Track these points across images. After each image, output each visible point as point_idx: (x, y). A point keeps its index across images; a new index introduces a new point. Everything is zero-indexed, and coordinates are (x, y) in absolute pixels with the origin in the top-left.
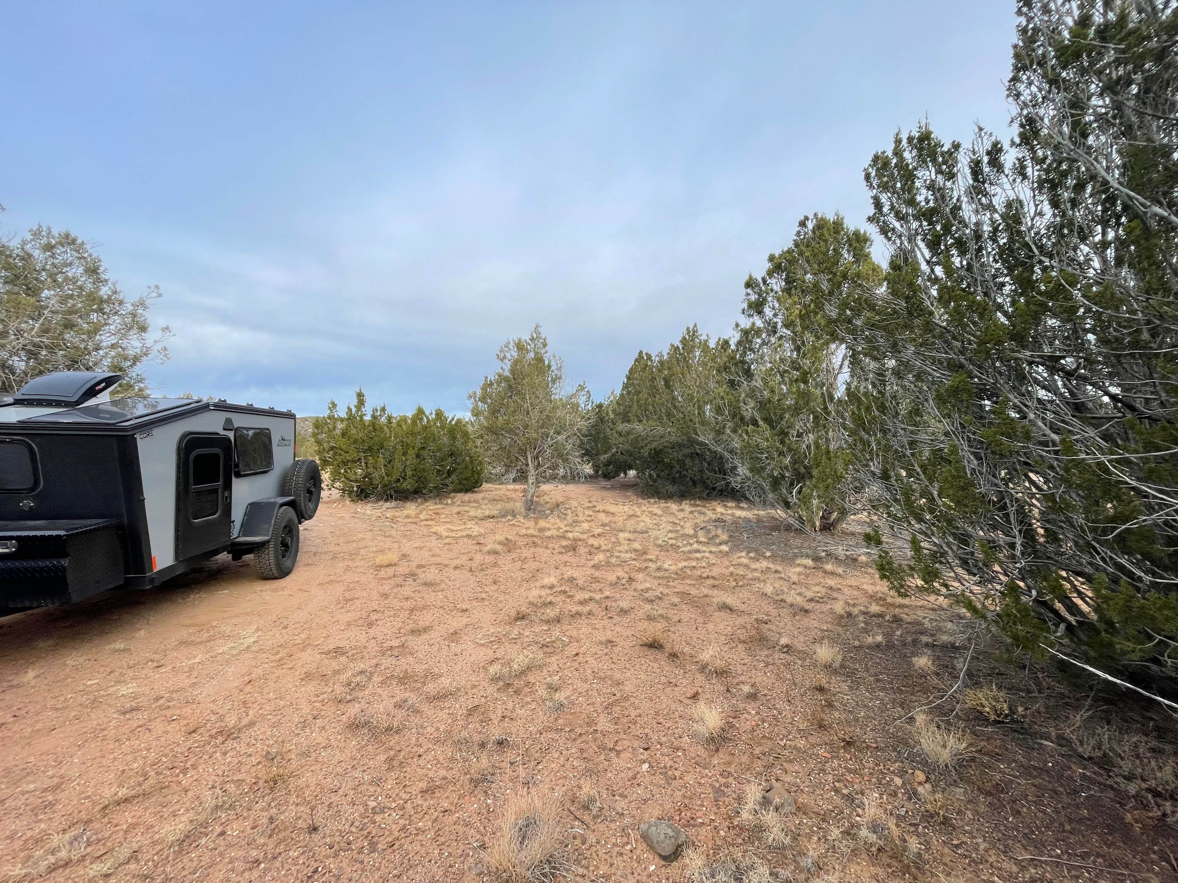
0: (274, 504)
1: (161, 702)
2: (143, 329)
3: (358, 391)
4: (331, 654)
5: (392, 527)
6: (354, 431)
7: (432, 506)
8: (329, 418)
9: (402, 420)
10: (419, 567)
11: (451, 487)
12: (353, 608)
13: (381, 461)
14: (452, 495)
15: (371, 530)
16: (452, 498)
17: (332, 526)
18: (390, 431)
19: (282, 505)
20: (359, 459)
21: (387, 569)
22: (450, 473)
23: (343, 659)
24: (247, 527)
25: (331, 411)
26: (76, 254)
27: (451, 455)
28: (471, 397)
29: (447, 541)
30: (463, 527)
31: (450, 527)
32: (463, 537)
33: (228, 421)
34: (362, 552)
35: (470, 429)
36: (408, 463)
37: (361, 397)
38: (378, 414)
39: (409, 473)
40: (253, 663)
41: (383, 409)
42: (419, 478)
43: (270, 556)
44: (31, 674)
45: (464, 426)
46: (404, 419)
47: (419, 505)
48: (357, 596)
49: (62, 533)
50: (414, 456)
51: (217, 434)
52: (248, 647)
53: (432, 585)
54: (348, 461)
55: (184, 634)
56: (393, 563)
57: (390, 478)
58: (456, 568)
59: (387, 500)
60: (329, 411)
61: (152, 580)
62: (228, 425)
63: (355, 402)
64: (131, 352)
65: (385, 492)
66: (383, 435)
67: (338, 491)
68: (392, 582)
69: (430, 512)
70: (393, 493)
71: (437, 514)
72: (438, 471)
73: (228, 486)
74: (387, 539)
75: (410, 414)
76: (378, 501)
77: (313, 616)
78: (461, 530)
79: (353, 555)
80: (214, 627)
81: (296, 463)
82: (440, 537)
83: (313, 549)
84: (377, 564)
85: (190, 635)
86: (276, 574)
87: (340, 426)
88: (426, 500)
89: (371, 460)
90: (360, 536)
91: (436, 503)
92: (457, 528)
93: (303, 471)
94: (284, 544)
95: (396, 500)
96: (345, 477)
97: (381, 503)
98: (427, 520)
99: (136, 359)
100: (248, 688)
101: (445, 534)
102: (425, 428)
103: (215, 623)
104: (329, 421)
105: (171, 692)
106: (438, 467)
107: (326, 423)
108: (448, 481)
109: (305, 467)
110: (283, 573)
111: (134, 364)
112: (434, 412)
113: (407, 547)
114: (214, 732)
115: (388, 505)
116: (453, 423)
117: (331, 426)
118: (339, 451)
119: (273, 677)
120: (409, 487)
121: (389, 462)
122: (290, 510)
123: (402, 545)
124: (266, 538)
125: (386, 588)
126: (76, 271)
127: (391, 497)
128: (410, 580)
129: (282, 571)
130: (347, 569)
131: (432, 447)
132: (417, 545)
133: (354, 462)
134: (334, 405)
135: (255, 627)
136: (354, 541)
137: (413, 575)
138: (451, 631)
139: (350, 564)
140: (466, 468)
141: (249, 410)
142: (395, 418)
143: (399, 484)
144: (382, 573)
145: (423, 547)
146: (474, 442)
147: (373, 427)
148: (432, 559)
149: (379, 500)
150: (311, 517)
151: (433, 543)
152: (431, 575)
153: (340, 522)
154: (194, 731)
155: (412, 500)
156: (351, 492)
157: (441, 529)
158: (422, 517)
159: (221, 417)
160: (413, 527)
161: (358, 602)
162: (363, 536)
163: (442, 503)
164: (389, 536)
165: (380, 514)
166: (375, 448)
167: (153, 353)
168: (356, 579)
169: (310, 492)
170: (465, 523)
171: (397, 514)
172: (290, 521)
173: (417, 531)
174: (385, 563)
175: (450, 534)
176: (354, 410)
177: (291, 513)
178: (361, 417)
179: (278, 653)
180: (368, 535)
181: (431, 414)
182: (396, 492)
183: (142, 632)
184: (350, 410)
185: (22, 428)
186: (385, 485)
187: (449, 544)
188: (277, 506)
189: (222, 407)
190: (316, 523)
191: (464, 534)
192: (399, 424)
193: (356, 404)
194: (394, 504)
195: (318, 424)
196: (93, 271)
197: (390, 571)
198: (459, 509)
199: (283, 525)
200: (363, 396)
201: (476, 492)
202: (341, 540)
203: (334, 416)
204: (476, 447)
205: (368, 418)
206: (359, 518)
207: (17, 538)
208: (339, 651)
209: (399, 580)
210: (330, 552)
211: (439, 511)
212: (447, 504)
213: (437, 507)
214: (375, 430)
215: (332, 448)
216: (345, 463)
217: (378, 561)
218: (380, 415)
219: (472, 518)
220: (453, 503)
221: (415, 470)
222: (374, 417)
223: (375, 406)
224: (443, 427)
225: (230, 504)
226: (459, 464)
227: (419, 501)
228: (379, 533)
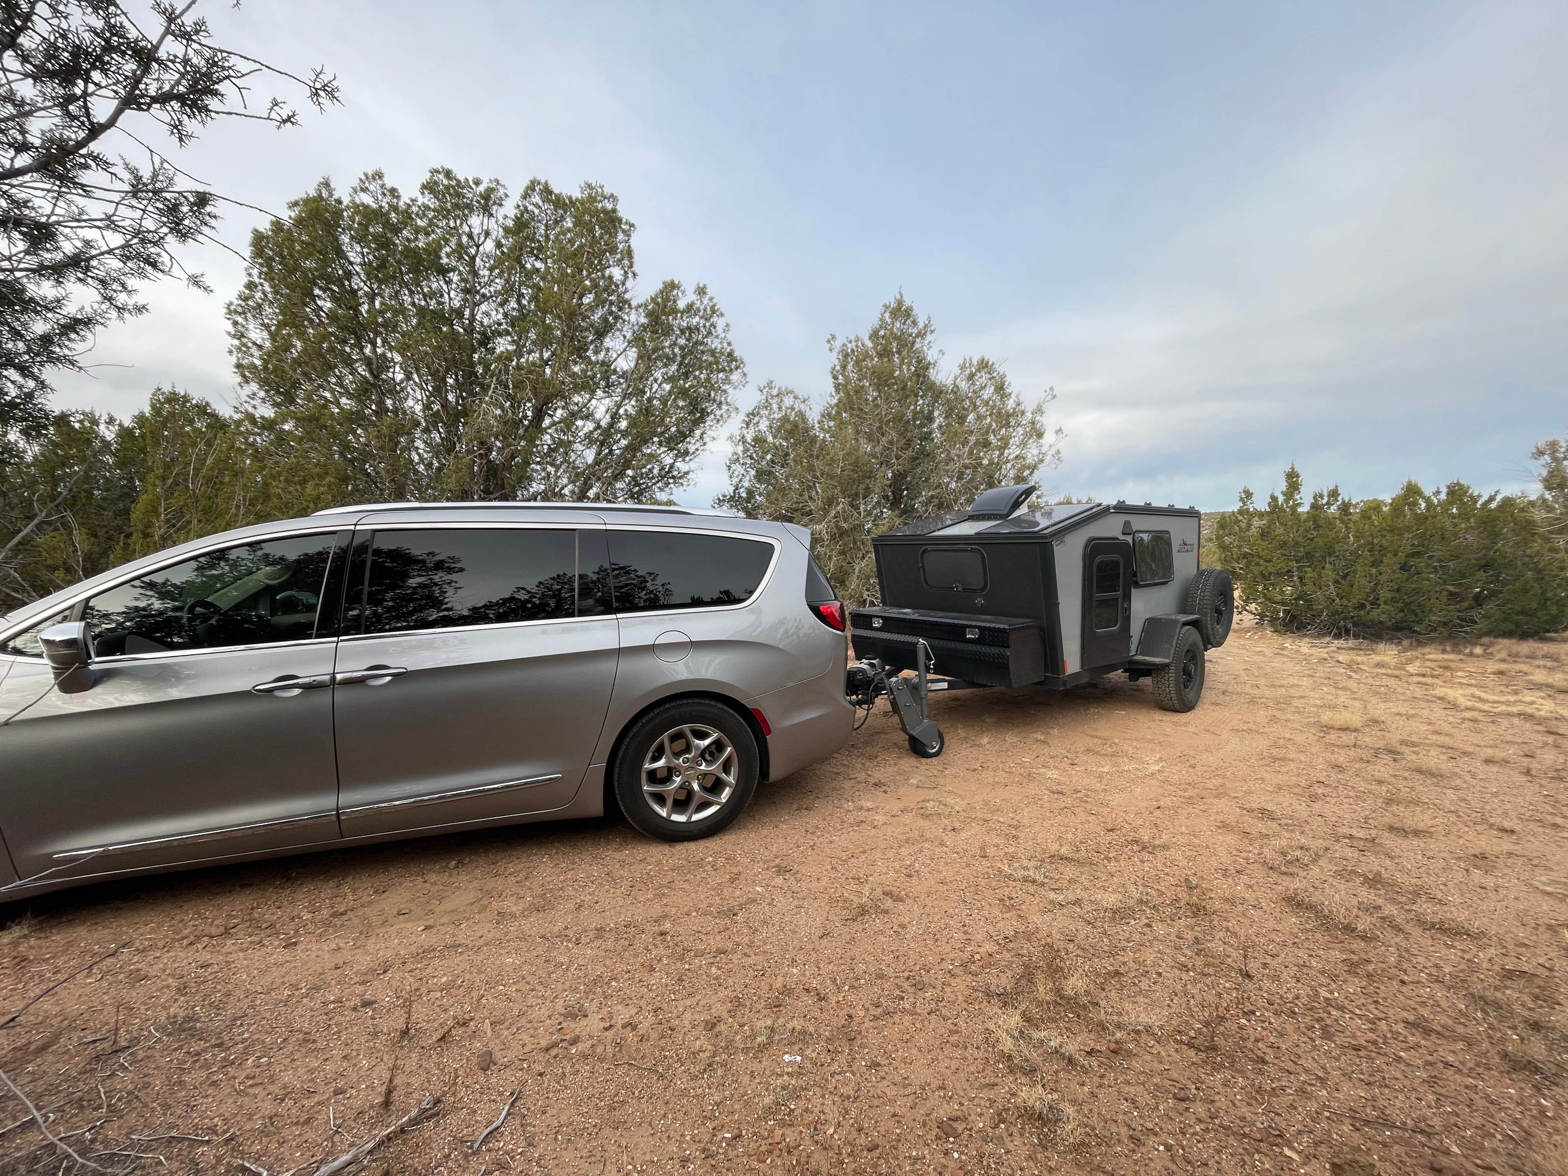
0: (1176, 621)
1: (1079, 795)
2: (1040, 435)
3: (1288, 469)
4: (1255, 813)
5: (1350, 677)
6: (1280, 530)
7: (1434, 655)
8: (1241, 512)
9: (1370, 508)
10: (1403, 742)
11: (1483, 625)
12: (1284, 769)
13: (1329, 574)
14: (1485, 640)
15: (1310, 676)
16: (1486, 646)
17: (1245, 661)
18: (1347, 528)
19: (1185, 624)
20: (1289, 571)
21: (1342, 734)
22: (1479, 600)
23: (1273, 825)
24: (1145, 645)
25: (1244, 503)
26: (988, 376)
27: (1486, 567)
28: (1541, 453)
29: (1468, 714)
30: (1512, 698)
31: (1477, 693)
32: (1510, 715)
33: (1127, 524)
34: (1295, 702)
35: (1539, 515)
36: (1383, 578)
37: (1292, 478)
38: (1324, 502)
39: (1384, 594)
40: (1160, 791)
41: (1334, 494)
42: (1406, 604)
43: (1170, 683)
44: (985, 740)
45: (1522, 510)
46: (1376, 507)
47: (1405, 650)
48: (1291, 756)
49: (1007, 627)
50: (1397, 566)
51: (1117, 539)
52: (1152, 774)
53: (1433, 775)
54: (1270, 574)
55: (1090, 742)
56: (1353, 726)
57: (1345, 602)
58: (1488, 761)
59: (1338, 636)
60: (1241, 504)
61: (1065, 683)
62: (1127, 529)
63: (1283, 485)
64: (1029, 461)
65: (1335, 624)
66: (1332, 535)
67: (1252, 617)
68: (1351, 753)
69: (1428, 664)
70: (1350, 625)
71: (1446, 668)
72: (1451, 594)
73: (1127, 597)
74: (1340, 692)
75: (1387, 496)
76: (1320, 635)
77: (1227, 765)
78: (1507, 703)
79: (1283, 703)
80: (1117, 744)
81: (1200, 573)
82: (1453, 706)
83: (1223, 687)
84: (1324, 723)
85: (1095, 745)
86: (1177, 706)
87: (1257, 523)
88: (1420, 644)
89: (1310, 574)
90: (1292, 680)
91: (1444, 651)
92: (1495, 698)
93: (1210, 583)
94: (1187, 673)
95: (1356, 637)
96: (1265, 596)
97: (1328, 639)
98: (1424, 676)
99: (1033, 468)
100: (1157, 813)
101: (1464, 702)
102: (1422, 519)
103: (1117, 741)
104: (1240, 518)
105: (1088, 790)
106: (1451, 588)
107: (1237, 521)
108: (1475, 614)
109: (1212, 579)
110: (1186, 707)
111: (1032, 473)
112: (1444, 490)
113: (1379, 709)
114: (1130, 838)
115: (1341, 643)
116: (1493, 506)
117: (1243, 525)
118: (1257, 559)
119: (1185, 812)
120: (1383, 618)
121: (1345, 577)
122: (1194, 631)
123: (1369, 706)
124: (1167, 661)
125: (1341, 757)
126: (988, 393)
127: (1347, 632)
128: (1387, 758)
129: (1184, 704)
130: (1273, 720)
131: (1438, 550)
132: (1402, 710)
133: (1279, 574)
134: (1248, 494)
135: (1158, 756)
136: (1282, 686)
137: (1392, 752)
138: (1477, 851)
139: (1278, 714)
140: (1525, 591)
141: (1147, 510)
142: (1355, 506)
143: (1362, 613)
144: (1333, 737)
145: (1413, 716)
146: (1547, 540)
147: (1315, 522)
148: (1434, 737)
149: (1324, 635)
150: (1219, 644)
151: (1438, 712)
152: (1434, 759)
153: (1257, 658)
154: (1112, 830)
155: (1390, 640)
156: (1273, 621)
157: (1456, 694)
158: (1411, 669)
159: (1121, 519)
160: (1392, 682)
161: (1292, 765)
162: (1296, 682)
163: (1460, 652)
164: (1344, 689)
165: (1326, 656)
166: (1317, 555)
167: (1048, 459)
168: (1288, 736)
169: (1219, 612)
170: (1516, 693)
171: (1359, 659)
172: (1194, 644)
173: (1400, 690)
174: (1338, 724)
175: (1479, 705)
176: (1281, 499)
177: (1194, 635)
178: (1294, 508)
179: (1186, 790)
180: (1305, 682)
181: (1438, 492)
182: (1356, 625)
183: (1056, 731)
184: (1274, 499)
185: (980, 539)
186: (1336, 613)
187: (1475, 721)
188: (1179, 625)
189: (1122, 508)
190: (1223, 656)
191: (1514, 709)
192: (1365, 515)
193: (1284, 489)
194: (1351, 643)
195: (1225, 523)
196: (1000, 388)
197: (1348, 738)
198: (1503, 666)
199: (1186, 648)
200: (1298, 476)
201: (1552, 640)
202: (1262, 682)
203: (1248, 510)
204: (1556, 550)
205: (1304, 509)
206: (1287, 656)
207: (979, 628)
208: (1264, 814)
209: (1365, 754)
210: (1246, 694)
211: (1452, 665)
212: (1471, 654)
213: (1446, 656)
214: (1317, 527)
215: (1245, 556)
216: (1265, 577)
217: (1326, 717)
218: (1328, 503)
219: (1539, 687)
220: (1488, 656)
221: (1398, 590)
222: (1314, 506)
223: (1318, 490)
224: (1465, 515)
225: (1129, 616)
226: (1505, 583)
227: (1406, 642)
228: (1326, 681)
